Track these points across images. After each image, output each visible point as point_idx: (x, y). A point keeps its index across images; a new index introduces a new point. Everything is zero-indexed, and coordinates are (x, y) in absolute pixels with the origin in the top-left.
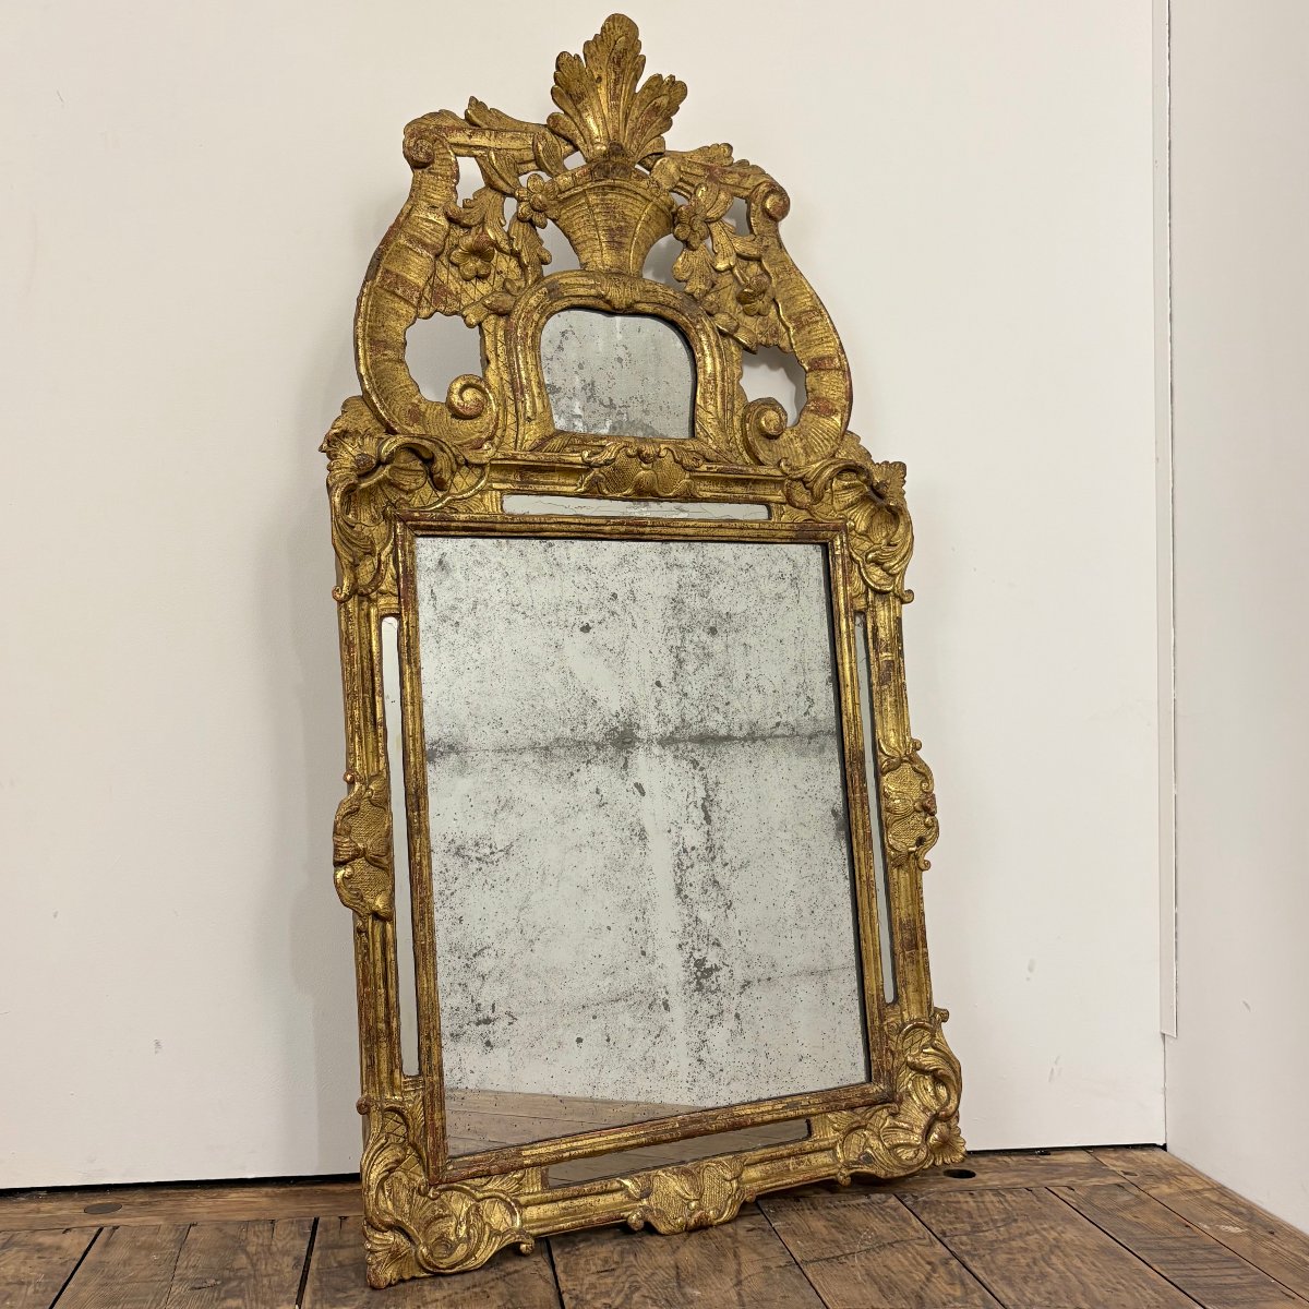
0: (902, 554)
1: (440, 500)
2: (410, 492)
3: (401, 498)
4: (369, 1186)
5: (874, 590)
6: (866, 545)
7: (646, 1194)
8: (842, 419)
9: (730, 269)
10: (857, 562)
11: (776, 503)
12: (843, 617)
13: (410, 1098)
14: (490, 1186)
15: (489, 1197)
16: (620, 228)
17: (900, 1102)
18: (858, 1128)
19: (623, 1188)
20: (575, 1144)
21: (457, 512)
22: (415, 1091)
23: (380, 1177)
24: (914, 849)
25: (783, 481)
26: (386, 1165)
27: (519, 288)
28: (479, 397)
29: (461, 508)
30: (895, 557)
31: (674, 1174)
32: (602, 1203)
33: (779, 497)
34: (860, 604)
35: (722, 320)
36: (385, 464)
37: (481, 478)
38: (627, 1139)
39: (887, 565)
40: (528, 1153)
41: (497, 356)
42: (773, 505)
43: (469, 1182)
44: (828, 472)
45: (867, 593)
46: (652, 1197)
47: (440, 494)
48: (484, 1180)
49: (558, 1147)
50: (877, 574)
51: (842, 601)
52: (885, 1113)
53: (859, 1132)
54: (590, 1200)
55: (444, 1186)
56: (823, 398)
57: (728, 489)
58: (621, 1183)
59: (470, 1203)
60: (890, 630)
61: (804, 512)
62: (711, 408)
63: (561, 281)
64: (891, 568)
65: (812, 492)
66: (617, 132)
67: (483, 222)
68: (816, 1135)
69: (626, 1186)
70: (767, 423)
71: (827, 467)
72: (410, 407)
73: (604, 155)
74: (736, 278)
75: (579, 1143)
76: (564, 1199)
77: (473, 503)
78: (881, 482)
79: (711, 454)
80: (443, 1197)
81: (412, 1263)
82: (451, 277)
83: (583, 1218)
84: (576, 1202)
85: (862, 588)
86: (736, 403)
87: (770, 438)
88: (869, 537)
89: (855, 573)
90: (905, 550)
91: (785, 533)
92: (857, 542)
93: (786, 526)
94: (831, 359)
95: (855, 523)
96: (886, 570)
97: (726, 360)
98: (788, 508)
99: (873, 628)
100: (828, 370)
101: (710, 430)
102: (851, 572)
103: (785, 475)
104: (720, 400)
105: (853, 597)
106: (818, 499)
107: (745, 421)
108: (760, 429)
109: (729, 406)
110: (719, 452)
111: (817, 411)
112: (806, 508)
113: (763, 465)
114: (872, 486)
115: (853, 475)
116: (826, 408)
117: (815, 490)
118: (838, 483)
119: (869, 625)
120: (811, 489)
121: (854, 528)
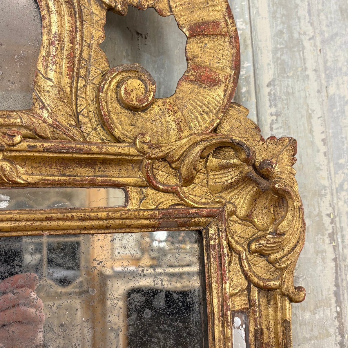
0: (291, 245)
5: (257, 286)
6: (249, 232)
8: (225, 91)
10: (238, 253)
11: (135, 186)
12: (216, 321)
25: (140, 162)
30: (282, 248)
33: (138, 177)
34: (239, 303)
39: (273, 257)
42: (130, 188)
44: (197, 150)
45: (249, 289)
51: (215, 301)
56: (206, 67)
57: (67, 172)
60: (277, 334)
61: (170, 196)
62: (52, 75)
64: (276, 261)
65: (181, 174)
70: (126, 92)
71: (196, 144)
78: (265, 161)
79: (43, 129)
85: (245, 285)
86: (92, 69)
87: (133, 109)
88: (253, 222)
89: (235, 266)
90: (294, 241)
91: (145, 222)
92: (238, 228)
93: (146, 213)
94: (216, 24)
95: (235, 207)
96: (272, 263)
97: (82, 21)
98: (150, 191)
99: (256, 331)
100: (214, 36)
101: (47, 101)
102: (229, 265)
103: (143, 153)
104: (65, 64)
105: (232, 296)
106: (188, 181)
107: (100, 89)
108: (119, 100)
109: (82, 72)
110: (56, 126)
111: (197, 81)
112: (174, 192)
113: (118, 140)
114: (254, 166)
115: (232, 153)
116: (208, 77)
117: (184, 170)
118: (213, 161)
119: (252, 329)
120: (177, 170)
121: (233, 213)
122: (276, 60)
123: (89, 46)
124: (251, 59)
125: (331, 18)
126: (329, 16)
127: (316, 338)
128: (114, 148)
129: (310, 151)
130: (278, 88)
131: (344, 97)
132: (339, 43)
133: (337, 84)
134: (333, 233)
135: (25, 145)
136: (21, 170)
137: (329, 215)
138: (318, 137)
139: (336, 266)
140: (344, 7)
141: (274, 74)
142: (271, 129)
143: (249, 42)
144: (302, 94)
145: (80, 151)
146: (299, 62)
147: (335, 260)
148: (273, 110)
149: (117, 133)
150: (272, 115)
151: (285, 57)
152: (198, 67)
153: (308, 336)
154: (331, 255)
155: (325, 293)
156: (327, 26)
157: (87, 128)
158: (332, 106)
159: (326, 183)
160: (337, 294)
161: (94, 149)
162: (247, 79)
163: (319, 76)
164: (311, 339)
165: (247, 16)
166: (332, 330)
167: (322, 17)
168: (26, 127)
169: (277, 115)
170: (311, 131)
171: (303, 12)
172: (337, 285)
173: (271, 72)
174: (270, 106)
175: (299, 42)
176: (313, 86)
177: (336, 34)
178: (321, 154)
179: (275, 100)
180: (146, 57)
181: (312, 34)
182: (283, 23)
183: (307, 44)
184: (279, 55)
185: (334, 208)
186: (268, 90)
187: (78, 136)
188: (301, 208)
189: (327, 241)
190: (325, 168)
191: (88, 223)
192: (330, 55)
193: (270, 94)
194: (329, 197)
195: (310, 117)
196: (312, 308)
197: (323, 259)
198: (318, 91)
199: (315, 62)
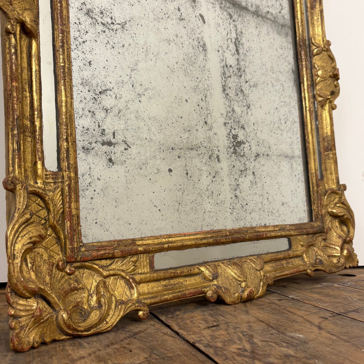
4: (14, 255)
7: (215, 276)
13: (50, 188)
14: (113, 266)
15: (114, 275)
17: (327, 233)
18: (311, 245)
19: (200, 273)
22: (55, 183)
23: (25, 248)
24: (330, 97)
26: (31, 238)
31: (228, 265)
32: (188, 282)
40: (140, 243)
43: (97, 262)
46: (219, 279)
48: (109, 262)
49: (159, 241)
52: (320, 239)
53: (312, 248)
54: (181, 280)
55: (78, 264)
58: (200, 269)
59: (99, 279)
68: (294, 248)
69: (202, 271)
76: (165, 279)
80: (77, 273)
81: (54, 327)
83: (179, 292)
84: (172, 282)
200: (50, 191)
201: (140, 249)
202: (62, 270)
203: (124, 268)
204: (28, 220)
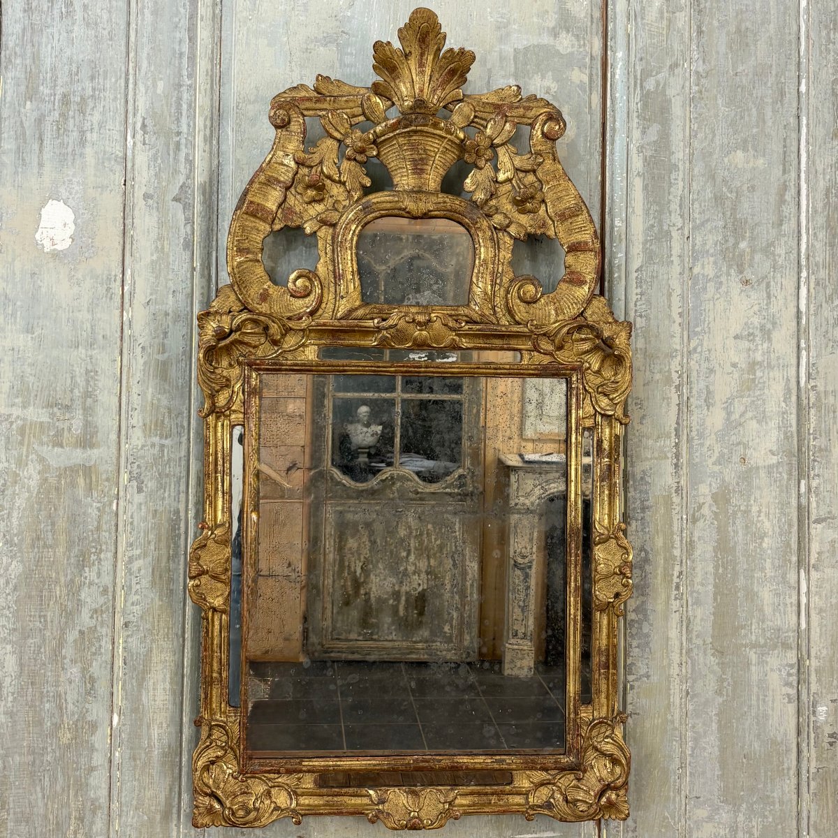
0: (623, 389)
1: (275, 352)
2: (255, 347)
3: (250, 351)
5: (600, 413)
6: (599, 381)
7: (382, 802)
8: (589, 288)
9: (509, 180)
10: (590, 393)
11: (527, 350)
12: (573, 432)
13: (232, 719)
14: (280, 780)
15: (278, 786)
16: (422, 159)
17: (585, 771)
18: (549, 784)
20: (338, 763)
21: (287, 359)
22: (235, 716)
23: (204, 765)
24: (612, 600)
25: (530, 336)
26: (208, 759)
27: (344, 207)
28: (307, 284)
29: (290, 357)
30: (617, 391)
31: (405, 792)
32: (353, 802)
33: (529, 345)
34: (589, 423)
35: (498, 219)
36: (236, 331)
37: (303, 338)
38: (375, 765)
39: (611, 397)
40: (306, 763)
41: (326, 253)
42: (523, 352)
43: (266, 775)
44: (565, 330)
45: (595, 415)
46: (386, 804)
47: (276, 348)
48: (276, 776)
49: (327, 763)
50: (604, 402)
51: (573, 421)
52: (572, 777)
53: (550, 787)
54: (346, 799)
55: (249, 775)
56: (577, 272)
57: (488, 341)
58: (368, 792)
59: (266, 788)
60: (611, 443)
61: (548, 357)
62: (481, 284)
63: (373, 201)
65: (555, 343)
66: (422, 91)
67: (321, 163)
68: (516, 783)
69: (370, 795)
70: (524, 293)
71: (565, 326)
72: (261, 291)
73: (411, 109)
74: (513, 186)
75: (342, 763)
76: (329, 796)
77: (297, 354)
78: (609, 337)
79: (476, 317)
80: (248, 781)
81: (221, 818)
82: (297, 202)
84: (335, 799)
85: (592, 412)
86: (504, 278)
87: (528, 303)
88: (601, 374)
89: (588, 401)
90: (625, 387)
91: (531, 372)
92: (592, 378)
93: (532, 367)
94: (586, 243)
95: (590, 365)
96: (612, 400)
97: (499, 248)
98: (536, 353)
99: (598, 441)
100: (584, 251)
101: (478, 301)
102: (583, 400)
103: (532, 332)
104: (489, 278)
105: (583, 418)
106: (560, 348)
107: (508, 292)
108: (519, 297)
109: (498, 281)
110: (483, 315)
111: (571, 282)
112: (551, 354)
113: (518, 323)
114: (602, 339)
115: (589, 331)
116: (579, 279)
117: (556, 341)
118: (576, 336)
119: (595, 439)
120: (553, 341)
121: (589, 368)
122: (645, 250)
123: (503, 264)
124: (624, 250)
125: (705, 206)
126: (703, 205)
127: (656, 459)
128: (515, 329)
129: (667, 322)
130: (644, 273)
131: (708, 276)
132: (709, 228)
133: (703, 264)
134: (679, 385)
135: (467, 327)
136: (464, 340)
137: (677, 372)
138: (675, 311)
139: (679, 410)
140: (719, 194)
141: (642, 261)
142: (636, 305)
143: (623, 237)
144: (665, 277)
145: (496, 330)
146: (665, 250)
147: (678, 405)
148: (639, 291)
149: (517, 318)
150: (637, 294)
151: (653, 247)
152: (572, 273)
153: (649, 457)
154: (675, 400)
155: (667, 429)
156: (700, 213)
157: (500, 315)
158: (695, 284)
159: (678, 347)
160: (676, 430)
161: (503, 329)
162: (619, 266)
163: (683, 261)
164: (651, 459)
165: (624, 215)
166: (669, 455)
167: (696, 205)
168: (467, 316)
169: (642, 294)
170: (670, 307)
171: (674, 206)
172: (678, 423)
173: (640, 260)
174: (637, 288)
175: (668, 233)
176: (676, 269)
177: (708, 220)
178: (677, 324)
179: (641, 282)
180: (541, 256)
181: (680, 226)
182: (655, 218)
183: (675, 234)
184: (648, 246)
185: (682, 367)
186: (636, 274)
187: (495, 321)
188: (631, 367)
189: (673, 390)
190: (678, 335)
191: (499, 371)
192: (699, 240)
193: (637, 278)
194: (679, 358)
195: (670, 295)
196: (655, 438)
197: (668, 404)
198: (680, 274)
199: (681, 249)
200: (231, 722)
201: (304, 769)
202: (236, 778)
203: (288, 782)
204: (208, 746)
